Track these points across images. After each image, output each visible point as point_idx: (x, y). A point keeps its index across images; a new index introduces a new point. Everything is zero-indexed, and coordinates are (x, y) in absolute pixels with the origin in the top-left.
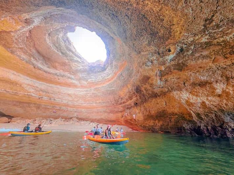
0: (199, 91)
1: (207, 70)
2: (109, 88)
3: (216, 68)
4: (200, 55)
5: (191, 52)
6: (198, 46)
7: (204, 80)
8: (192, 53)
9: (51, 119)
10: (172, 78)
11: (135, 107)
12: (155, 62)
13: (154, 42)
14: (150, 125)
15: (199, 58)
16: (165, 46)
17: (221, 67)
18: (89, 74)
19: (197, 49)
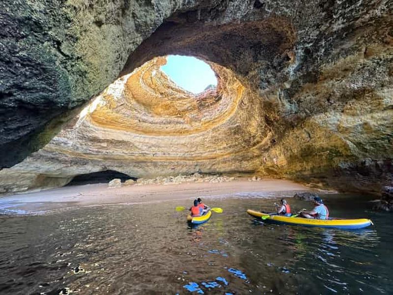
0: (356, 107)
1: (359, 70)
2: (232, 125)
3: (374, 63)
4: (340, 51)
5: (323, 50)
6: (331, 38)
7: (358, 88)
8: (325, 51)
9: (171, 177)
10: (308, 97)
11: (273, 147)
12: (272, 80)
13: (260, 54)
14: (297, 170)
15: (339, 57)
16: (279, 54)
17: (383, 59)
18: (200, 110)
19: (333, 42)
